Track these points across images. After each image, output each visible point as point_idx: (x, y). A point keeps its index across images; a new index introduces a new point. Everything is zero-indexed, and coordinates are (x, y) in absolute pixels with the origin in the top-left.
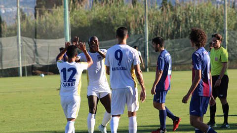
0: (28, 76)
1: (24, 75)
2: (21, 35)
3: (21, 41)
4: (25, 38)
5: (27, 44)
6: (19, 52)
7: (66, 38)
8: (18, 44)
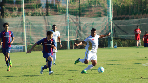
0: (74, 49)
1: (71, 48)
2: (69, 14)
3: (69, 18)
4: (72, 16)
5: (73, 21)
6: (67, 28)
7: (109, 16)
8: (66, 21)
